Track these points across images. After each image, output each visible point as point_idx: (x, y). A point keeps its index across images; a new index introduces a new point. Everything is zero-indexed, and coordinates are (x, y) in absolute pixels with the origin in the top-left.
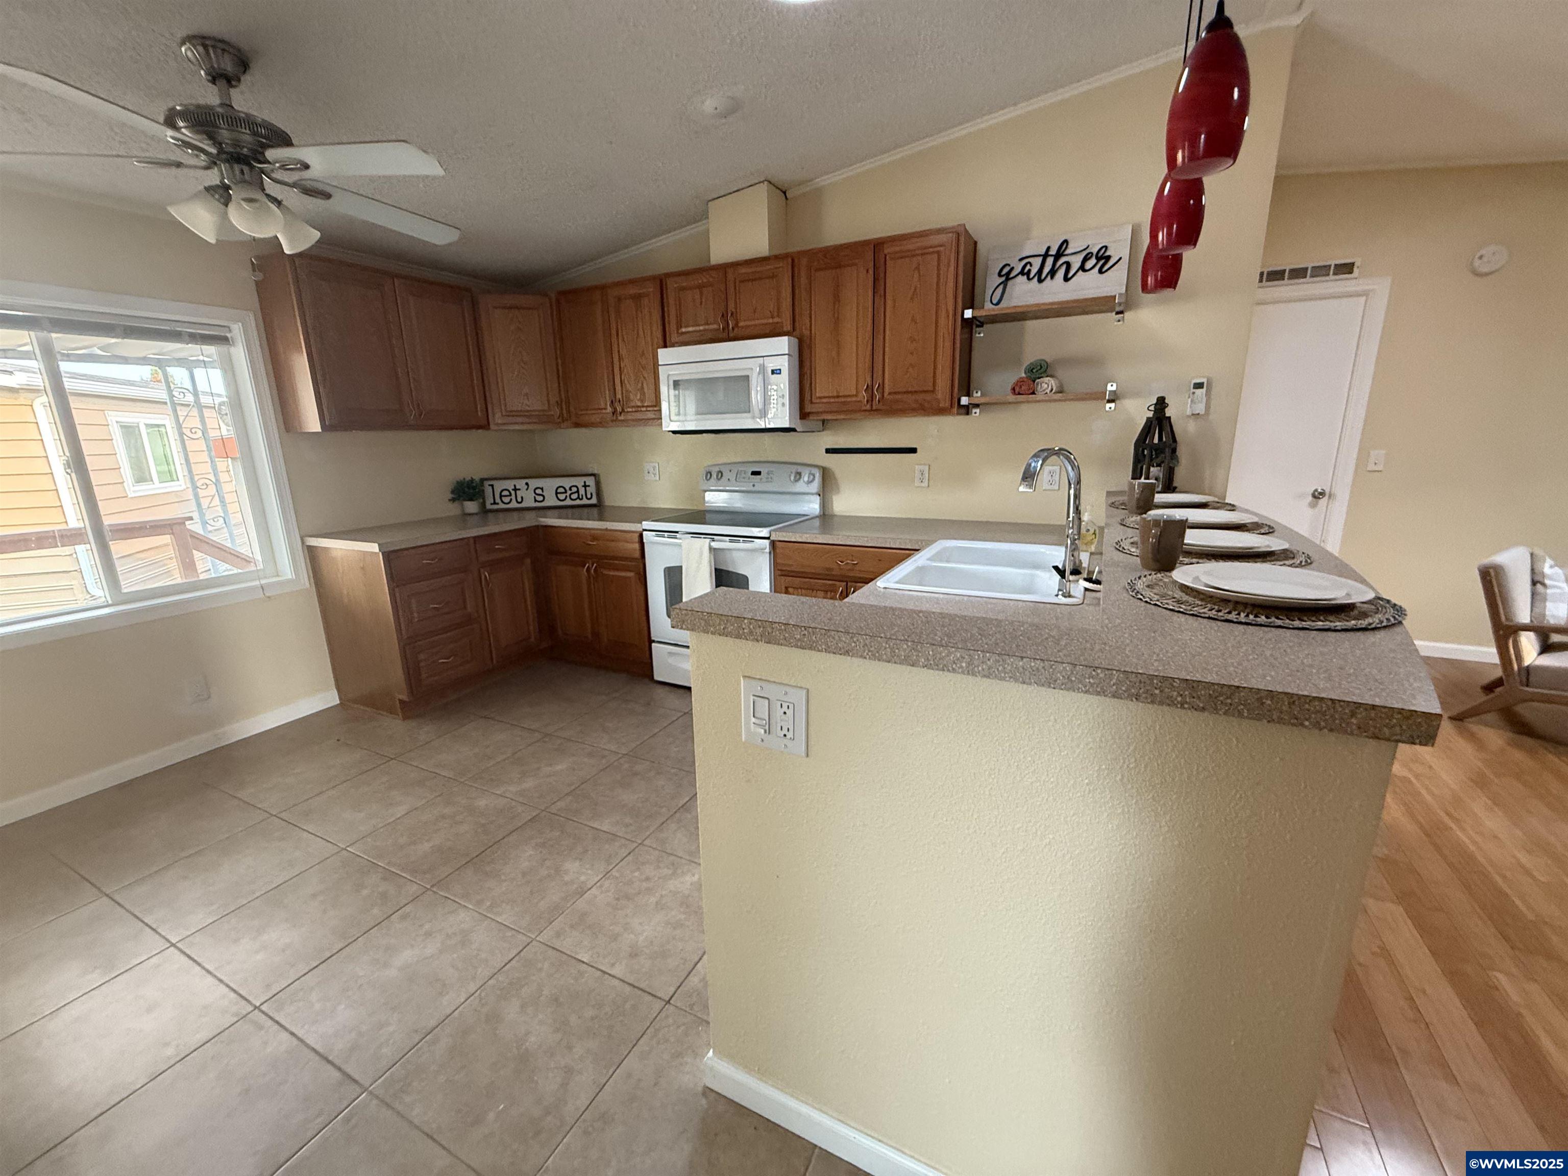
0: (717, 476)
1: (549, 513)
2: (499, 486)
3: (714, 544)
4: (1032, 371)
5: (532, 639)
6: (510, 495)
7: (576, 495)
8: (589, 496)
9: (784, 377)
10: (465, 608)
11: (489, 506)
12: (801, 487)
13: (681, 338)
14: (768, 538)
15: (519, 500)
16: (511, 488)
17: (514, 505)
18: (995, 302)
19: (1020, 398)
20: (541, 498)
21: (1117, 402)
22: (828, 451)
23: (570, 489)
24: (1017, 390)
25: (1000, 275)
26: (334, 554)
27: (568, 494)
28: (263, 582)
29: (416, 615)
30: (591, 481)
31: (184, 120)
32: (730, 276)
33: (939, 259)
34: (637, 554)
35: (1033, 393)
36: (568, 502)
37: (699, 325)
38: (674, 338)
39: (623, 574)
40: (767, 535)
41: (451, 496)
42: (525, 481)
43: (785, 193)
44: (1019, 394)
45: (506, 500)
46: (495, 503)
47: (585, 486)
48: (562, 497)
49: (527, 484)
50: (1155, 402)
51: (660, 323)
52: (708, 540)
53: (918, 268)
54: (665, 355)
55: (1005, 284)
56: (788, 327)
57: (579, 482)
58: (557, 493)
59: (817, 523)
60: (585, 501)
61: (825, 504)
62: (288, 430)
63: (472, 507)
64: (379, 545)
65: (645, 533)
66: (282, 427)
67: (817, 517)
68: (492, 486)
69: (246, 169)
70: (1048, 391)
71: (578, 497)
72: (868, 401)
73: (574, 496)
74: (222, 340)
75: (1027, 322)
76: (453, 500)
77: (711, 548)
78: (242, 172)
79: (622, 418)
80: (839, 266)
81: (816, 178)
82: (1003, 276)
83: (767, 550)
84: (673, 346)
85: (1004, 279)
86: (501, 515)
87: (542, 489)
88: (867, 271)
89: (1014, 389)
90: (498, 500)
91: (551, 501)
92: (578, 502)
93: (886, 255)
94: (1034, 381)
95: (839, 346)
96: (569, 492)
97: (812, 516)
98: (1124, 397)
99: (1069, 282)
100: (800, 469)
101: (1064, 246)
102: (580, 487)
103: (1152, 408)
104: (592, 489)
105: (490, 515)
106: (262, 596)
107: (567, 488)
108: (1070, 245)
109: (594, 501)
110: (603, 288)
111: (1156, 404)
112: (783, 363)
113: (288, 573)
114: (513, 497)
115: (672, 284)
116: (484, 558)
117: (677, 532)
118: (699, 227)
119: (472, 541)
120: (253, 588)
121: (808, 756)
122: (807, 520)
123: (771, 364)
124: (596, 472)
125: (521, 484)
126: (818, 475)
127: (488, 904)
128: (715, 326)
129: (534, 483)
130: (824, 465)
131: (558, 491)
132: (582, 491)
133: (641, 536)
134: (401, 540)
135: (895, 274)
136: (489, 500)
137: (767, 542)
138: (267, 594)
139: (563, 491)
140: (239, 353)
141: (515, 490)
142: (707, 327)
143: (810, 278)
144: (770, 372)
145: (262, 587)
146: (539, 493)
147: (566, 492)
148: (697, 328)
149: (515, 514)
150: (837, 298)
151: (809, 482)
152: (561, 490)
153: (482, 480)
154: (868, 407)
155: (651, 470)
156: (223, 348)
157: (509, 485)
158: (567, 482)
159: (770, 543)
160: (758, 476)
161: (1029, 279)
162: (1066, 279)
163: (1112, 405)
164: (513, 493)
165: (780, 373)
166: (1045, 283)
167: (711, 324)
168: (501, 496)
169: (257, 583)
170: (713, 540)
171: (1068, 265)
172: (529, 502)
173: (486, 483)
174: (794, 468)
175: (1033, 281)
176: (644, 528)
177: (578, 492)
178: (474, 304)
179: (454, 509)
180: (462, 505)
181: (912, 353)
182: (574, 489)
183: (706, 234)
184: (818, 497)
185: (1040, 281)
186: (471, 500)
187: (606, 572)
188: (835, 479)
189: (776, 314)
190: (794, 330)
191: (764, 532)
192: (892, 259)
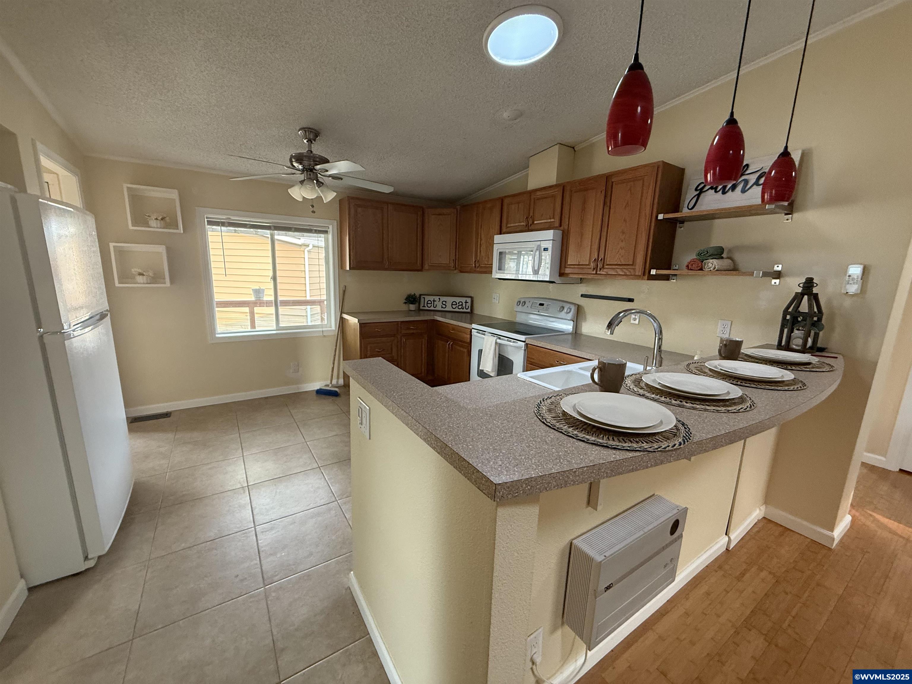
0: (522, 304)
1: (438, 313)
2: (427, 298)
3: (498, 341)
4: (700, 254)
5: (423, 374)
6: (431, 303)
7: (461, 306)
8: (467, 308)
9: (549, 252)
10: (392, 353)
11: (421, 308)
12: (563, 314)
13: (508, 230)
14: (524, 342)
15: (435, 306)
16: (432, 300)
17: (432, 308)
18: (690, 208)
19: (691, 273)
20: (444, 306)
21: (782, 279)
22: (582, 296)
23: (459, 303)
24: (690, 267)
25: (696, 190)
26: (350, 322)
27: (457, 306)
28: (324, 329)
29: (369, 353)
30: (469, 300)
31: (294, 159)
32: (533, 197)
33: (643, 182)
34: (469, 340)
35: (701, 269)
36: (457, 310)
37: (516, 223)
38: (504, 230)
39: (462, 349)
40: (524, 340)
41: (405, 301)
42: (438, 297)
43: (573, 148)
44: (691, 270)
45: (429, 305)
46: (424, 306)
47: (466, 302)
48: (454, 306)
49: (439, 299)
50: (804, 281)
51: (499, 222)
52: (496, 338)
53: (630, 190)
54: (498, 238)
55: (698, 196)
56: (557, 224)
57: (463, 300)
58: (452, 305)
59: (570, 337)
60: (465, 310)
61: (576, 327)
62: (342, 268)
63: (412, 307)
64: (358, 320)
65: (473, 330)
66: (340, 267)
67: (570, 334)
68: (424, 298)
69: (312, 174)
70: (712, 269)
71: (462, 308)
72: (594, 269)
73: (460, 307)
74: (326, 232)
75: (716, 220)
76: (405, 303)
77: (496, 343)
78: (310, 175)
79: (478, 269)
80: (586, 190)
81: (591, 138)
82: (698, 190)
83: (523, 348)
84: (504, 234)
85: (698, 192)
86: (426, 312)
87: (446, 302)
88: (601, 192)
89: (688, 266)
90: (426, 305)
91: (449, 308)
92: (461, 310)
93: (613, 182)
94: (702, 262)
95: (582, 235)
96: (458, 305)
97: (566, 333)
98: (787, 275)
99: (746, 193)
100: (564, 304)
101: (746, 168)
102: (463, 302)
103: (801, 285)
104: (469, 304)
105: (421, 312)
106: (322, 334)
107: (457, 303)
108: (750, 168)
109: (469, 310)
110: (478, 203)
111: (804, 283)
112: (549, 245)
113: (333, 328)
114: (432, 304)
115: (506, 201)
116: (404, 332)
117: (485, 332)
118: (524, 173)
119: (400, 323)
120: (320, 331)
121: (370, 439)
122: (562, 335)
123: (544, 245)
124: (472, 296)
125: (437, 298)
126: (573, 308)
127: (333, 481)
128: (523, 224)
129: (443, 299)
130: (579, 304)
131: (453, 303)
132: (464, 305)
133: (471, 331)
134: (368, 319)
135: (618, 192)
136: (422, 305)
137: (523, 344)
138: (324, 335)
139: (455, 304)
140: (330, 236)
141: (434, 301)
142: (519, 224)
143: (571, 197)
144: (543, 249)
145: (323, 331)
146: (444, 303)
147: (456, 305)
148: (515, 225)
149: (432, 313)
150: (584, 209)
151: (567, 313)
152: (454, 303)
153: (420, 295)
154: (594, 272)
155: (495, 298)
156: (326, 235)
157: (432, 298)
158: (458, 300)
159: (525, 345)
160: (542, 307)
161: (716, 192)
162: (743, 191)
163: (777, 281)
164: (433, 302)
165: (547, 250)
166: (727, 194)
167: (521, 222)
168: (427, 303)
169: (321, 329)
170: (500, 339)
171: (746, 182)
172: (439, 308)
173: (422, 297)
174: (562, 304)
175: (719, 193)
176: (473, 327)
177: (462, 305)
178: (423, 213)
179: (405, 307)
180: (409, 306)
181: (622, 241)
182: (461, 303)
183: (527, 175)
184: (572, 322)
185: (724, 193)
186: (412, 304)
187: (458, 348)
188: (585, 312)
189: (552, 217)
190: (560, 226)
191: (522, 338)
192: (616, 184)
